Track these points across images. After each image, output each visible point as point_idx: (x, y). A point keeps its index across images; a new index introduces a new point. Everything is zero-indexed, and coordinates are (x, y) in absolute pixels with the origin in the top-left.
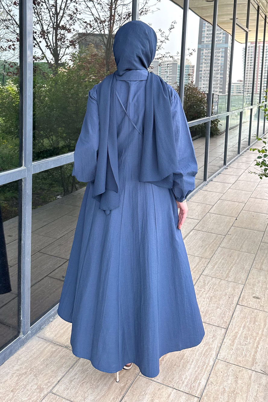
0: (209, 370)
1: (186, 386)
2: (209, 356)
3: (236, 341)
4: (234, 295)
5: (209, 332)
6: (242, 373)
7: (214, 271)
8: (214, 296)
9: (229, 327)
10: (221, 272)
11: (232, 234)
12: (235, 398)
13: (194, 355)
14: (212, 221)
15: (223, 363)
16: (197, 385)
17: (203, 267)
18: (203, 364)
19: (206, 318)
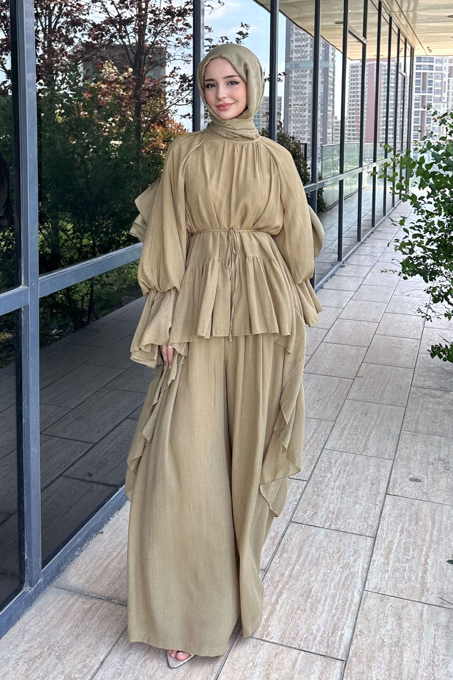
0: (355, 612)
1: (321, 642)
2: (351, 587)
3: (392, 556)
4: (380, 480)
5: (347, 545)
6: (408, 609)
7: (342, 440)
8: (348, 484)
9: (378, 534)
10: (354, 443)
11: (363, 376)
12: (401, 652)
13: (328, 588)
14: (329, 356)
15: (376, 596)
16: (338, 639)
17: (325, 435)
18: (343, 603)
19: (340, 523)
